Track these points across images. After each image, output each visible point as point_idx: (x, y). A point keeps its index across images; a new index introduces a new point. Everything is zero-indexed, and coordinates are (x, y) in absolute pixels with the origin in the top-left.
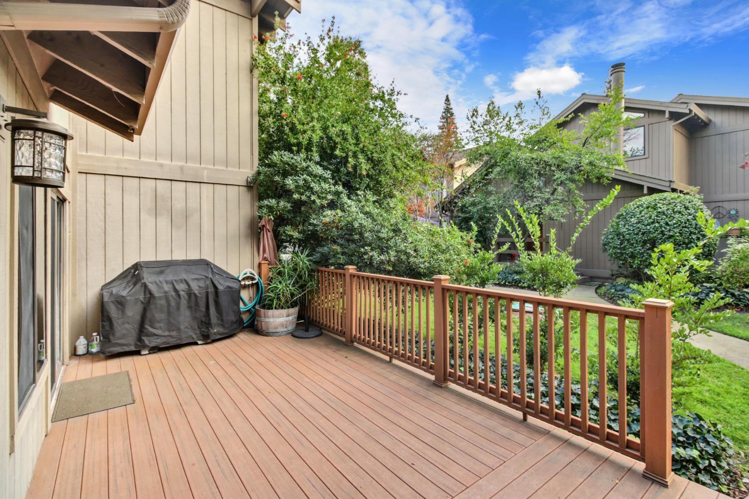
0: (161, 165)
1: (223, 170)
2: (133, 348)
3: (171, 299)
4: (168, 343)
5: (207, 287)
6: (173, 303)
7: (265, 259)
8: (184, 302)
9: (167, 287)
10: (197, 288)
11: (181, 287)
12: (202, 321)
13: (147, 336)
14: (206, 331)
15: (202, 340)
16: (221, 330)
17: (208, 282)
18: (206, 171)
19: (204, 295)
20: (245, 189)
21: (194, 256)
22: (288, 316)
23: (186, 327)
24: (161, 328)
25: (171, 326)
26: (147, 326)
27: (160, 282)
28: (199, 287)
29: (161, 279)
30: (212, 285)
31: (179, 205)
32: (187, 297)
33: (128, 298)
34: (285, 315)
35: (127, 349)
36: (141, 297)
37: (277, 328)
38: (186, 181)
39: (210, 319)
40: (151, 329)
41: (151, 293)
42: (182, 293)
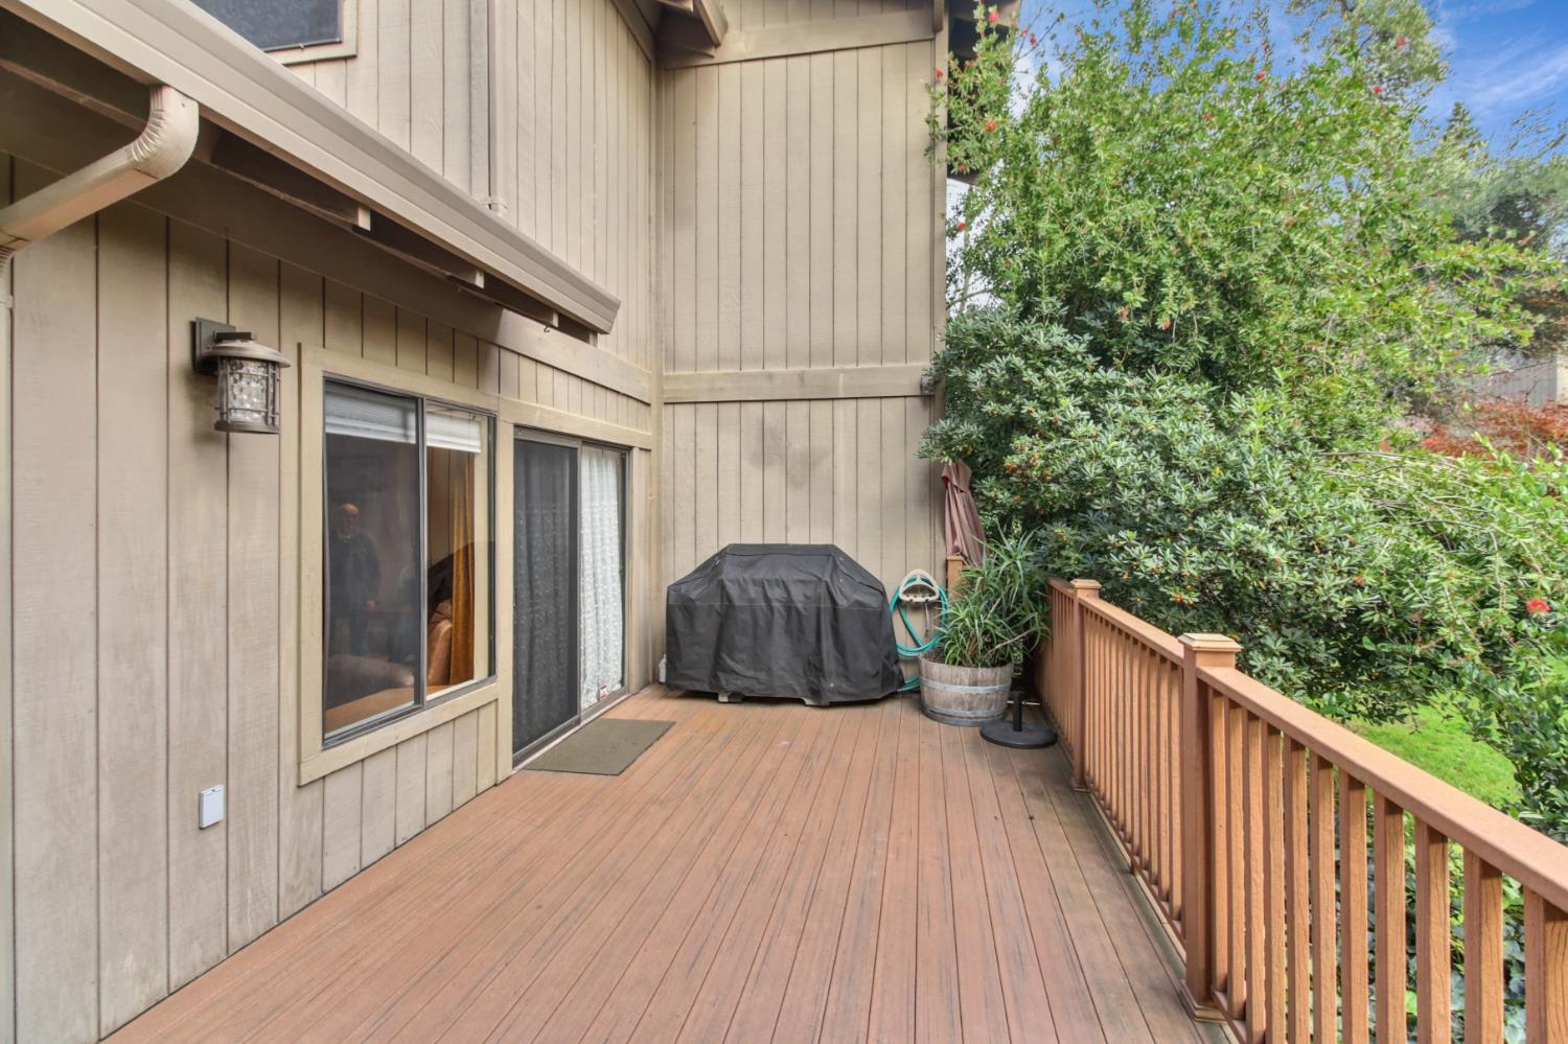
0: (770, 376)
1: (872, 370)
2: (706, 688)
3: (760, 614)
4: (753, 691)
5: (818, 599)
6: (762, 622)
7: (956, 550)
8: (779, 621)
9: (754, 592)
10: (802, 598)
11: (776, 594)
12: (809, 663)
13: (724, 671)
14: (816, 681)
15: (812, 699)
16: (845, 686)
17: (822, 590)
18: (842, 375)
19: (814, 612)
20: (917, 402)
21: (820, 538)
22: (975, 684)
23: (782, 669)
24: (741, 662)
25: (759, 661)
26: (724, 656)
27: (745, 581)
28: (806, 597)
29: (746, 576)
30: (827, 596)
31: (798, 445)
32: (784, 614)
33: (698, 603)
34: (967, 681)
35: (698, 687)
36: (717, 604)
37: (949, 706)
38: (809, 400)
39: (821, 661)
40: (729, 662)
41: (729, 599)
42: (776, 605)
